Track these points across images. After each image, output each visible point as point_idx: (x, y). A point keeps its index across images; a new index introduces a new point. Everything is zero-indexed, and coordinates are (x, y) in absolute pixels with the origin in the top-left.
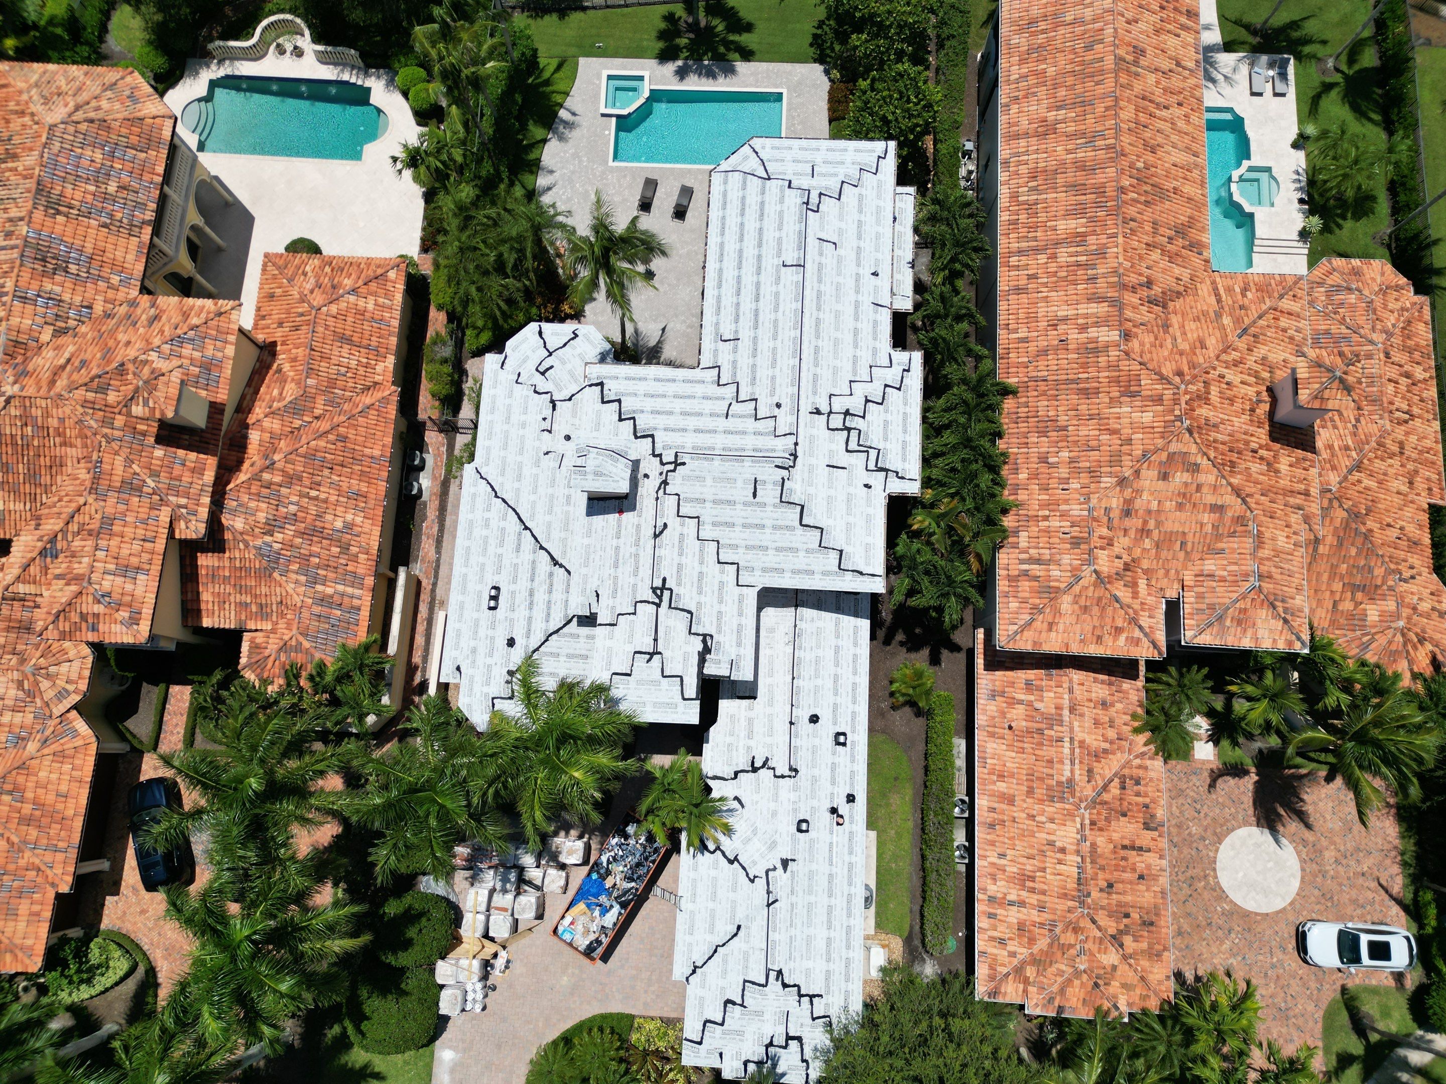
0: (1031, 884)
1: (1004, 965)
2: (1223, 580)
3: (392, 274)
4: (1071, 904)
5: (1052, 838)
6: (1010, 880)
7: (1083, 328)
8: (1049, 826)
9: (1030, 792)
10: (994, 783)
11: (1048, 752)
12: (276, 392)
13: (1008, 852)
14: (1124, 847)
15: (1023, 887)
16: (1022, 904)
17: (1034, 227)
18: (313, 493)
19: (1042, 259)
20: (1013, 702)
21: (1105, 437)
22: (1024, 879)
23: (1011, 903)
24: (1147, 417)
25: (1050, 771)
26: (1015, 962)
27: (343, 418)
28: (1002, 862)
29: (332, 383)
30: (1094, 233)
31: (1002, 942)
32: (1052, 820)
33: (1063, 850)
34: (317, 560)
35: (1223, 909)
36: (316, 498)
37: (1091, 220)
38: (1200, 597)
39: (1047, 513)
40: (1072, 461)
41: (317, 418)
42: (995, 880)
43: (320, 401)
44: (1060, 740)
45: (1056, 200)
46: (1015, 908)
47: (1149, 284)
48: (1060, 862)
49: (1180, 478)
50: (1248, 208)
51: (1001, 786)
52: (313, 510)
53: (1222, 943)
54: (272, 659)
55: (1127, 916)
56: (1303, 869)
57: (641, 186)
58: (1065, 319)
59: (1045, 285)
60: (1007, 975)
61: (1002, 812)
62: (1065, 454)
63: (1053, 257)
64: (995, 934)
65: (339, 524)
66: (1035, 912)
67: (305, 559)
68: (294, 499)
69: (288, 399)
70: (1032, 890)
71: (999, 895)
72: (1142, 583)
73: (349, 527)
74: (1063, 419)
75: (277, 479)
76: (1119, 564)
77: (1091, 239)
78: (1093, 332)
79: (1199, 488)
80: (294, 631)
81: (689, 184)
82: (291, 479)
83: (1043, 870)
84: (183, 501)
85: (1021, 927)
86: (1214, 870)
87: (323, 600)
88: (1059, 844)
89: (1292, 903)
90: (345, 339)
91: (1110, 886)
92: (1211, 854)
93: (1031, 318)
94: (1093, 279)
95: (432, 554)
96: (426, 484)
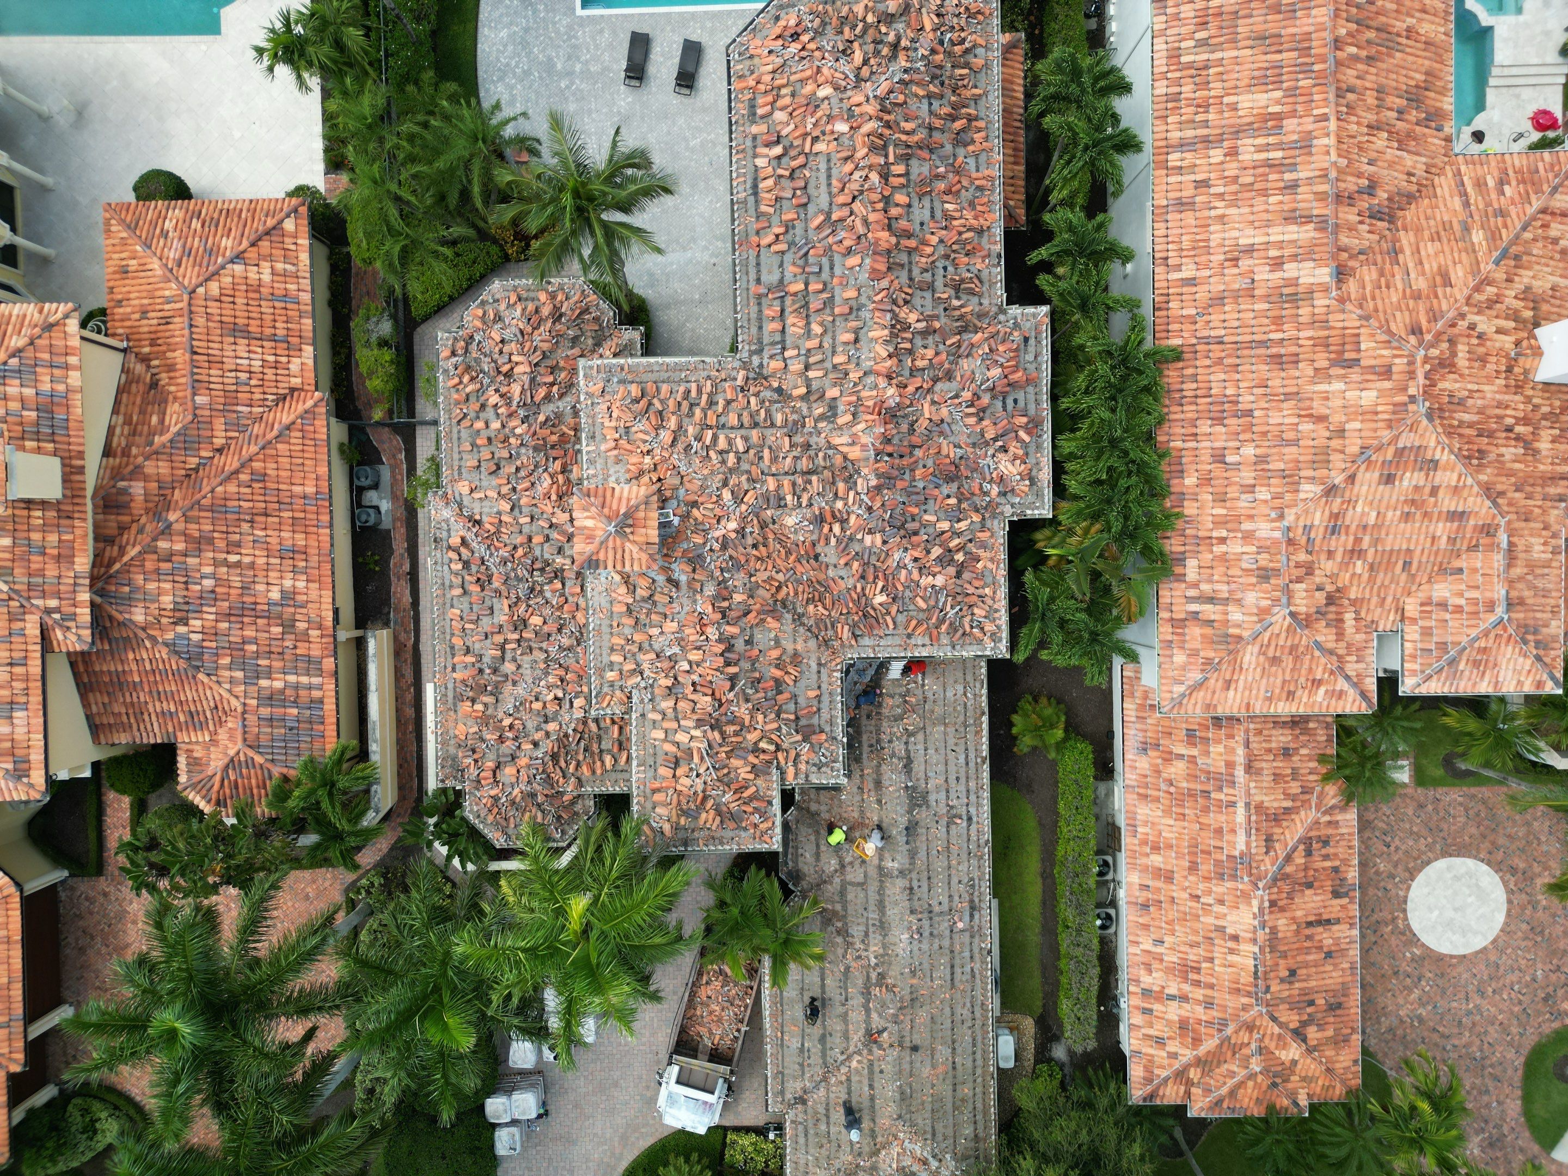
0: (1196, 977)
1: (1163, 1067)
2: (1459, 609)
3: (289, 225)
4: (1245, 1000)
5: (1221, 923)
6: (1169, 971)
7: (1278, 264)
8: (1217, 909)
9: (1193, 868)
10: (1147, 855)
11: (1214, 819)
12: (155, 419)
13: (1166, 939)
14: (1310, 924)
15: (1186, 979)
16: (1184, 998)
17: (1204, 106)
18: (233, 558)
19: (1217, 155)
20: (1169, 757)
21: (1306, 427)
22: (1186, 970)
23: (1172, 998)
24: (1369, 397)
25: (1219, 844)
26: (1177, 1065)
27: (254, 449)
28: (1159, 949)
29: (231, 398)
30: (1293, 114)
31: (1160, 1042)
32: (1221, 902)
33: (1235, 938)
34: (254, 648)
35: (1412, 953)
36: (238, 564)
37: (1292, 92)
38: (1426, 632)
39: (1224, 533)
40: (1261, 460)
41: (220, 451)
42: (1150, 972)
43: (219, 424)
44: (1232, 804)
45: (1236, 61)
46: (1175, 1004)
47: (1371, 189)
48: (1232, 951)
49: (1409, 480)
50: (1485, 19)
51: (1156, 860)
52: (236, 580)
53: (1411, 991)
54: (217, 779)
55: (1311, 1003)
56: (1510, 901)
57: (626, 45)
58: (1250, 250)
59: (1221, 196)
60: (1166, 1080)
61: (1159, 890)
62: (1249, 451)
63: (1233, 153)
64: (1151, 1032)
65: (275, 595)
66: (1200, 1010)
67: (236, 650)
68: (208, 570)
69: (174, 429)
70: (1197, 983)
71: (1156, 988)
72: (1349, 617)
73: (289, 596)
74: (1246, 400)
75: (180, 546)
76: (1320, 597)
77: (1290, 124)
78: (1291, 269)
79: (1434, 491)
80: (240, 745)
81: (694, 38)
82: (199, 544)
83: (1211, 960)
84: (53, 603)
85: (1183, 1025)
86: (1405, 911)
87: (270, 698)
88: (1230, 931)
89: (1494, 941)
90: (236, 331)
91: (1293, 973)
92: (1401, 893)
93: (1201, 248)
94: (1293, 186)
95: (407, 599)
96: (385, 506)
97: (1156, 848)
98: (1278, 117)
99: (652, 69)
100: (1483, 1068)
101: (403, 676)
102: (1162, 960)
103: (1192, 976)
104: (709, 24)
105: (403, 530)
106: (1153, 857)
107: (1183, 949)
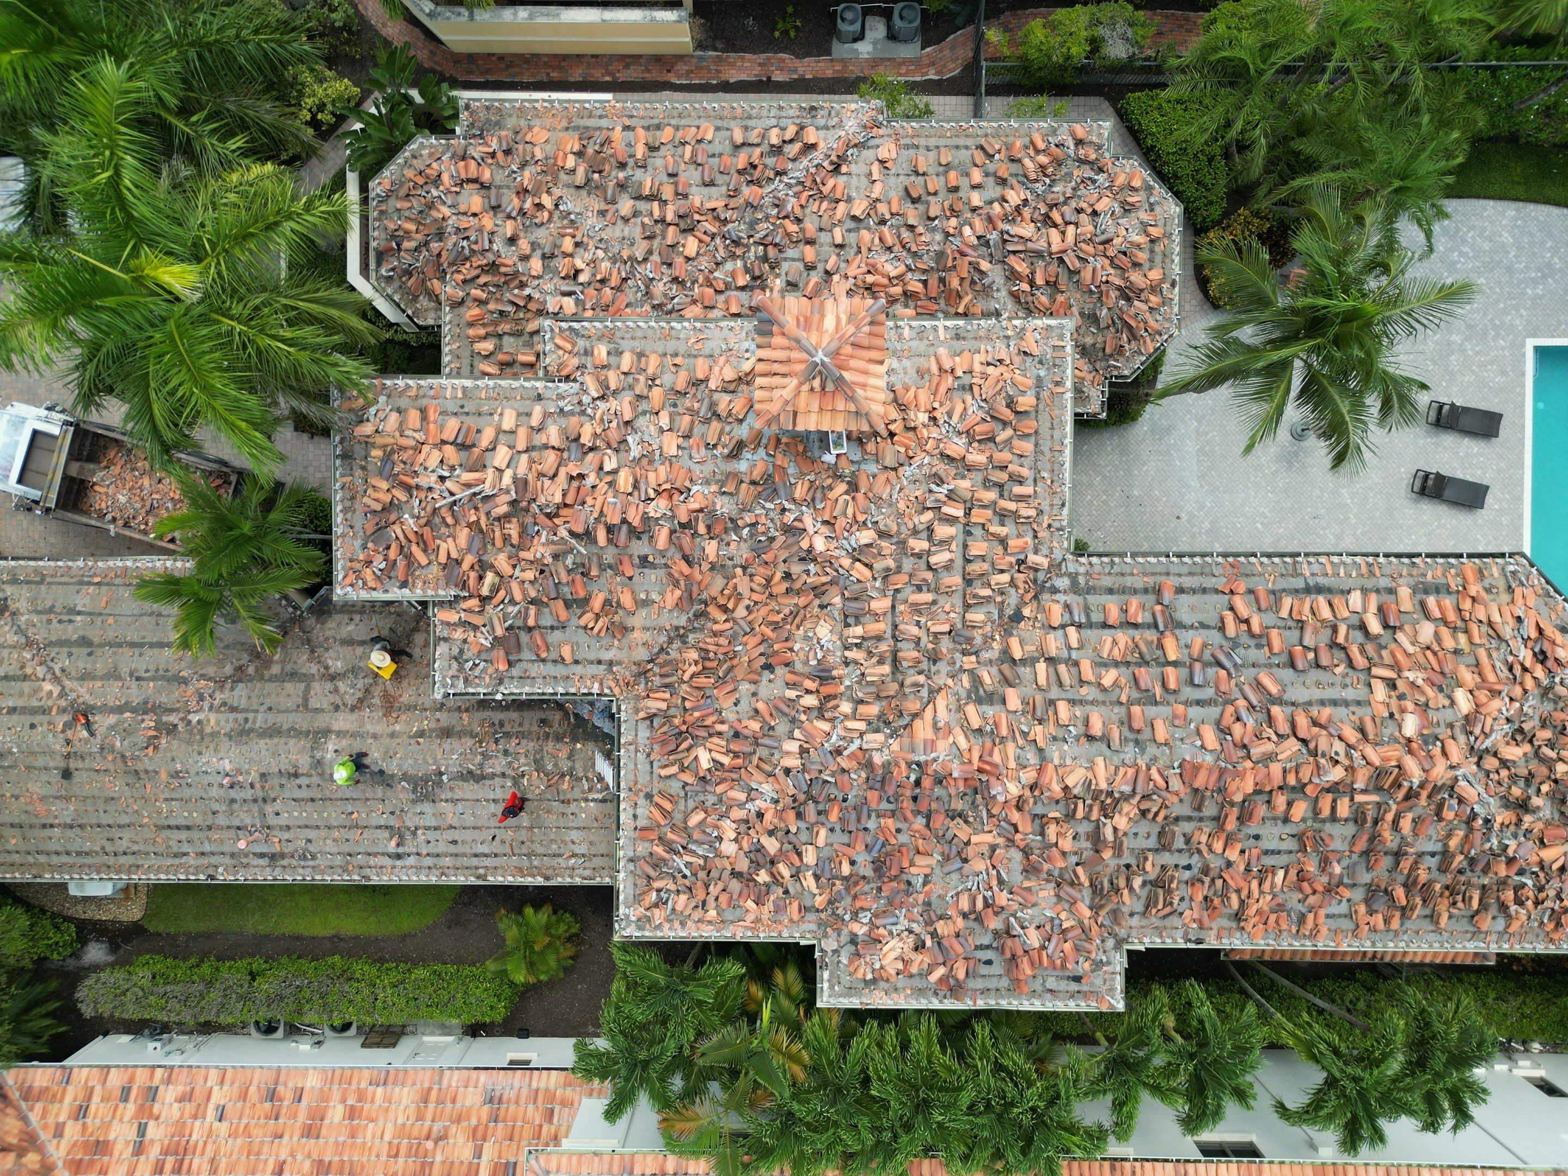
0: (168, 1167)
1: (44, 1116)
6: (180, 1127)
10: (343, 1101)
13: (225, 1125)
15: (166, 1152)
16: (139, 1149)
20: (478, 1136)
22: (179, 1152)
23: (142, 1130)
26: (43, 1136)
28: (211, 1113)
31: (81, 1112)
42: (180, 1100)
46: (132, 1134)
51: (336, 1114)
57: (1483, 406)
61: (294, 1116)
64: (96, 1099)
70: (159, 1169)
71: (156, 1108)
81: (1489, 499)
85: (101, 1147)
95: (734, 76)
96: (864, 49)
97: (352, 1113)
99: (1449, 440)
101: (627, 66)
102: (195, 1117)
103: (170, 1161)
104: (1505, 520)
105: (829, 73)
106: (340, 1109)
107: (209, 1147)
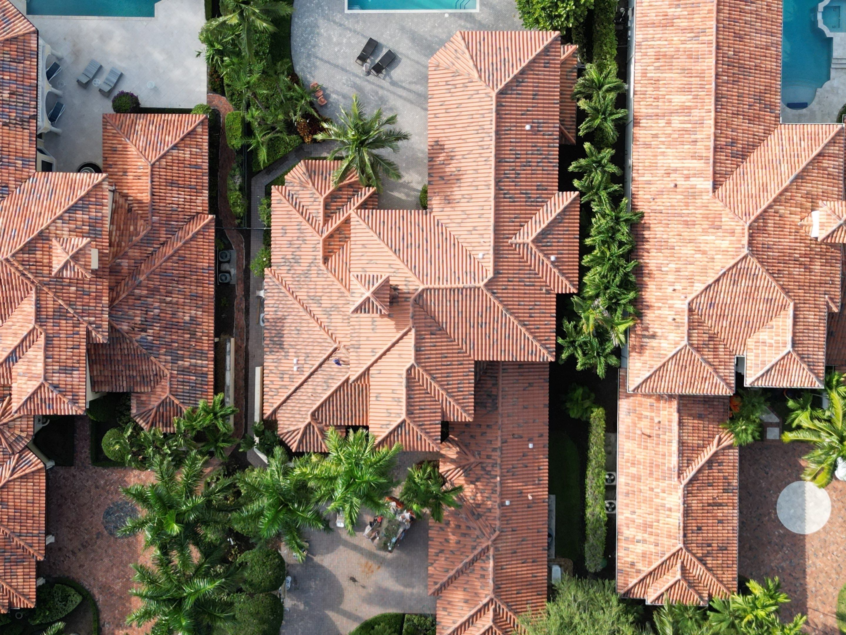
1: (634, 578)
3: (199, 130)
4: (674, 541)
5: (663, 502)
6: (638, 527)
7: (687, 178)
8: (661, 494)
9: (651, 474)
10: (629, 468)
11: (661, 449)
12: (132, 228)
13: (637, 511)
14: (709, 505)
15: (645, 531)
16: (645, 541)
17: (657, 99)
18: (169, 299)
19: (662, 123)
20: (641, 417)
21: (698, 256)
22: (646, 527)
23: (638, 542)
24: (725, 244)
25: (663, 461)
26: (641, 576)
27: (180, 244)
28: (634, 516)
29: (169, 218)
30: (696, 107)
31: (632, 564)
32: (664, 491)
33: (670, 510)
34: (176, 345)
35: (779, 532)
36: (170, 302)
37: (696, 97)
38: (757, 356)
39: (660, 305)
40: (678, 270)
41: (163, 244)
42: (629, 527)
43: (163, 232)
44: (670, 442)
45: (671, 79)
46: (640, 544)
47: (734, 142)
48: (668, 517)
49: (744, 283)
50: (828, 34)
51: (633, 470)
52: (169, 310)
53: (777, 553)
55: (709, 545)
56: (833, 506)
58: (675, 170)
59: (663, 143)
60: (635, 584)
61: (633, 486)
62: (673, 266)
63: (669, 123)
64: (628, 559)
65: (187, 318)
66: (652, 547)
67: (168, 345)
68: (157, 304)
69: (142, 234)
70: (651, 534)
71: (631, 536)
72: (721, 348)
73: (193, 319)
74: (672, 241)
75: (145, 292)
76: (706, 337)
77: (695, 112)
78: (693, 181)
79: (757, 289)
80: (168, 393)
82: (153, 291)
83: (658, 521)
84: (93, 319)
85: (644, 555)
86: (775, 509)
87: (183, 371)
88: (667, 506)
89: (824, 528)
90: (172, 183)
91: (699, 529)
92: (773, 499)
93: (653, 166)
94: (695, 142)
95: (243, 322)
96: (233, 271)
97: (633, 464)
98: (689, 108)
100: (816, 596)
101: (239, 363)
102: (634, 521)
103: (649, 530)
104: (416, 20)
105: (242, 285)
106: (631, 468)
107: (645, 515)
